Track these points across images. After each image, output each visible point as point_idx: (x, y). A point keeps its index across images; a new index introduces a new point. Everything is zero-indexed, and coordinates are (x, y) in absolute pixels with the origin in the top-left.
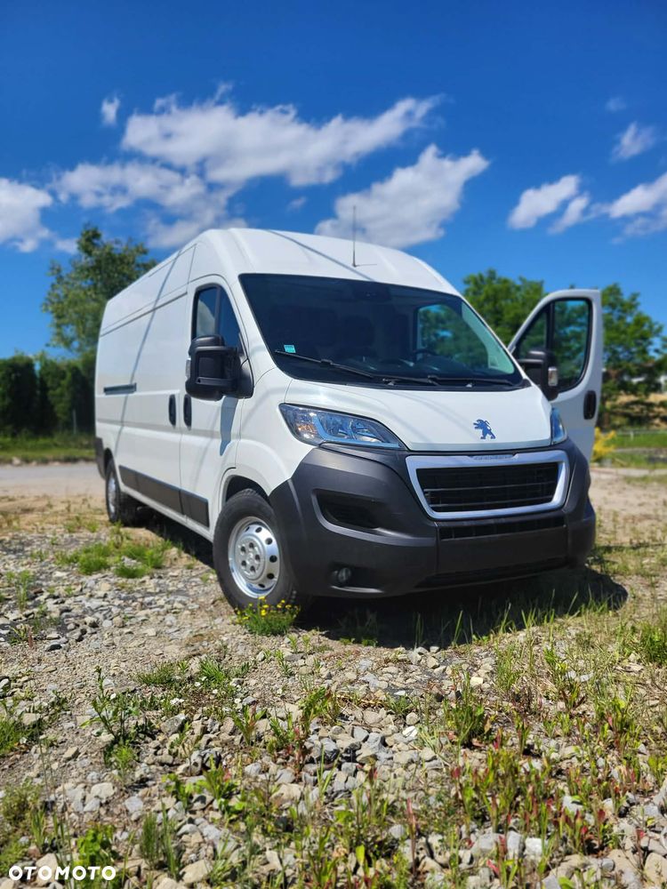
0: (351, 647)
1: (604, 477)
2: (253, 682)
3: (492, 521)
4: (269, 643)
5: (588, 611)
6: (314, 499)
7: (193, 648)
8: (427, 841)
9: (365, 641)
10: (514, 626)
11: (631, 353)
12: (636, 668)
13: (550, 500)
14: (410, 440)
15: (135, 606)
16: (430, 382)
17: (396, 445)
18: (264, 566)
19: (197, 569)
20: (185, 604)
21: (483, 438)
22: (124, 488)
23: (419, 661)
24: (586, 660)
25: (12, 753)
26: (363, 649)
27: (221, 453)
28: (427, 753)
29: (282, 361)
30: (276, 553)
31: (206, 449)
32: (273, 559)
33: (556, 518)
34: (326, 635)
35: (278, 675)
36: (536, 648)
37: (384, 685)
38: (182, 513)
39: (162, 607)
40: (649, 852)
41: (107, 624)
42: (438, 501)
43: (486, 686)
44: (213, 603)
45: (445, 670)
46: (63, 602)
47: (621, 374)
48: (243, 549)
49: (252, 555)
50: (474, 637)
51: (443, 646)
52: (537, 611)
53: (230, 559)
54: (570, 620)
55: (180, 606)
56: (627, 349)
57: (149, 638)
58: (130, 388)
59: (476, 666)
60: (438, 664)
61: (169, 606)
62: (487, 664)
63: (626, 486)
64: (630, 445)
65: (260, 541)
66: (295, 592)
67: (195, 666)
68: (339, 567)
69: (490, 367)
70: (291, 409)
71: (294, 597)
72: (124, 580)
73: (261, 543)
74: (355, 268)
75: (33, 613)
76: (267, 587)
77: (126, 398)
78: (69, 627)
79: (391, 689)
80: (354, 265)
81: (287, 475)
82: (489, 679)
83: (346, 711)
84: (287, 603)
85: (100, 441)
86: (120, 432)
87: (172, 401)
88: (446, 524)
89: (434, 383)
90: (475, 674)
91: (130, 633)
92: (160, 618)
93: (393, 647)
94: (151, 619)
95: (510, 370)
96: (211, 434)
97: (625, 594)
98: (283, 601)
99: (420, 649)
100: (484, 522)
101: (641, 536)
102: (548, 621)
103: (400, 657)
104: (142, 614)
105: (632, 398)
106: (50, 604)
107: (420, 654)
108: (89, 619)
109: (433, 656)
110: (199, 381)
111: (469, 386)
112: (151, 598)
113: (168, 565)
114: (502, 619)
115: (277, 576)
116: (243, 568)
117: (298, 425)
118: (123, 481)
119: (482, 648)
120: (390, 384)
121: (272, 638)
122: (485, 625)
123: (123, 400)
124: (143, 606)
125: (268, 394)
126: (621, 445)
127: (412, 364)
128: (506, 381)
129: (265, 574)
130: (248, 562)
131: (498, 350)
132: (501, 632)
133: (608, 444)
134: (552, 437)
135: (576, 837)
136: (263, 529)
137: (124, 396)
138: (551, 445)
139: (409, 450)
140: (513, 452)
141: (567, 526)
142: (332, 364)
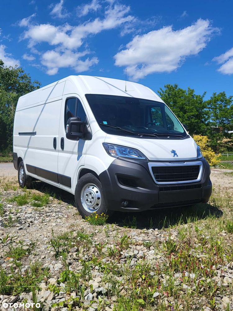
0: (127, 229)
1: (216, 172)
2: (96, 239)
3: (177, 185)
4: (98, 227)
5: (209, 218)
6: (116, 176)
7: (72, 229)
8: (161, 276)
9: (132, 227)
10: (184, 222)
11: (229, 121)
12: (224, 234)
13: (197, 178)
14: (149, 156)
15: (44, 216)
16: (155, 135)
17: (145, 159)
18: (95, 201)
19: (63, 204)
20: (63, 216)
21: (174, 156)
22: (27, 173)
23: (152, 233)
24: (208, 232)
25: (23, 257)
26: (132, 230)
27: (78, 160)
28: (159, 256)
29: (103, 127)
30: (100, 196)
31: (70, 158)
32: (98, 198)
33: (199, 185)
34: (118, 225)
35: (104, 237)
36: (191, 229)
37: (141, 239)
38: (58, 182)
39: (55, 217)
40: (225, 277)
41: (36, 222)
42: (159, 178)
43: (175, 240)
44: (73, 215)
45: (161, 235)
46: (16, 215)
47: (224, 129)
48: (87, 195)
49: (90, 197)
50: (170, 225)
51: (159, 229)
52: (191, 217)
53: (81, 199)
54: (202, 220)
55: (61, 216)
56: (227, 119)
57: (54, 226)
58: (34, 134)
59: (171, 234)
60: (158, 233)
61: (57, 216)
62: (175, 234)
63: (225, 176)
64: (227, 160)
65: (94, 192)
66: (107, 210)
67: (75, 234)
68: (124, 200)
69: (175, 130)
70: (107, 145)
71: (106, 212)
72: (36, 208)
73: (94, 193)
74: (126, 92)
75: (7, 218)
76: (95, 209)
77: (31, 137)
78: (23, 223)
79: (143, 240)
80: (126, 91)
81: (106, 168)
82: (176, 238)
83: (130, 246)
84: (104, 214)
85: (16, 154)
86: (26, 151)
87: (55, 140)
88: (162, 186)
89: (156, 136)
90: (171, 236)
91: (46, 225)
92: (55, 220)
93: (142, 229)
94: (52, 220)
95: (183, 132)
96: (72, 153)
97: (222, 213)
98: (103, 213)
99: (152, 229)
100: (174, 186)
101: (229, 194)
102: (195, 221)
103: (145, 232)
104: (48, 219)
105: (229, 140)
106: (12, 216)
107: (152, 231)
108: (29, 220)
109: (156, 231)
110: (72, 134)
111: (168, 137)
112: (50, 214)
113: (50, 202)
114: (179, 220)
115: (100, 205)
116: (87, 202)
117: (109, 150)
118: (28, 170)
119: (173, 229)
120: (141, 136)
121: (99, 226)
122: (174, 222)
123: (29, 137)
124: (47, 216)
125: (97, 139)
126: (224, 159)
127: (147, 129)
128: (181, 136)
129: (95, 204)
130: (89, 200)
131: (178, 124)
132: (179, 224)
133: (218, 159)
134: (197, 156)
135: (204, 273)
136: (95, 187)
137: (30, 136)
138: (197, 159)
139: (149, 160)
140: (184, 161)
141: (202, 188)
142: (120, 128)
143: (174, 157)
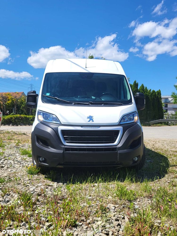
6: (36, 137)
14: (62, 121)
88: (68, 147)
110: (28, 103)
117: (39, 116)
138: (118, 125)
139: (62, 124)
140: (100, 126)
141: (117, 151)
142: (57, 98)
143: (89, 122)
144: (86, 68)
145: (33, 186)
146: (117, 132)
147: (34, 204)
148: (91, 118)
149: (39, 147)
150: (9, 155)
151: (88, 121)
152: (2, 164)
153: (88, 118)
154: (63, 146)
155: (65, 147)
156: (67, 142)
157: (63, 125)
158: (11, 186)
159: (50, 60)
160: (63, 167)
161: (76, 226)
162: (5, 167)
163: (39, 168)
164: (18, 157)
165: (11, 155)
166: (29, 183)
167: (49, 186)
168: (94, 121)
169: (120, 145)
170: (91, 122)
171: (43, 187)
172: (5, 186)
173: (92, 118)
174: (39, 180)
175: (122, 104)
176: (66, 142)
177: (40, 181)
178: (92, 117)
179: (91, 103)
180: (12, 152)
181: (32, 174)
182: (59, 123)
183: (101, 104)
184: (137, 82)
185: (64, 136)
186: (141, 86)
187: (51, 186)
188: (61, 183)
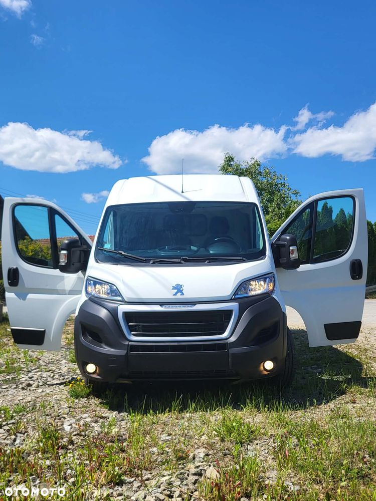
6: (80, 326)
13: (221, 334)
14: (126, 296)
17: (121, 299)
74: (182, 194)
88: (136, 344)
110: (73, 264)
138: (231, 299)
139: (125, 302)
140: (194, 303)
141: (228, 351)
142: (123, 253)
143: (175, 297)
144: (183, 192)
145: (72, 418)
146: (228, 314)
147: (64, 447)
148: (179, 289)
149: (87, 346)
150: (49, 364)
151: (174, 295)
152: (30, 379)
153: (174, 288)
154: (127, 343)
155: (131, 343)
156: (135, 335)
157: (128, 302)
158: (34, 418)
159: (118, 180)
160: (131, 383)
161: (121, 483)
162: (33, 386)
163: (90, 386)
164: (62, 367)
165: (51, 363)
166: (67, 413)
167: (101, 417)
168: (184, 295)
169: (233, 339)
170: (179, 296)
171: (88, 420)
172: (23, 418)
173: (181, 289)
174: (87, 407)
175: (244, 259)
176: (133, 334)
177: (87, 409)
178: (181, 286)
179: (186, 260)
180: (54, 358)
181: (77, 396)
182: (119, 298)
183: (204, 260)
184: (329, 206)
185: (130, 324)
186: (338, 212)
187: (105, 418)
188: (125, 413)
